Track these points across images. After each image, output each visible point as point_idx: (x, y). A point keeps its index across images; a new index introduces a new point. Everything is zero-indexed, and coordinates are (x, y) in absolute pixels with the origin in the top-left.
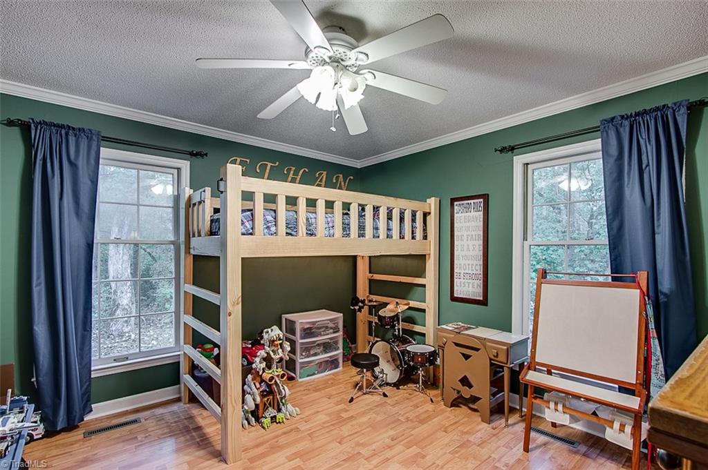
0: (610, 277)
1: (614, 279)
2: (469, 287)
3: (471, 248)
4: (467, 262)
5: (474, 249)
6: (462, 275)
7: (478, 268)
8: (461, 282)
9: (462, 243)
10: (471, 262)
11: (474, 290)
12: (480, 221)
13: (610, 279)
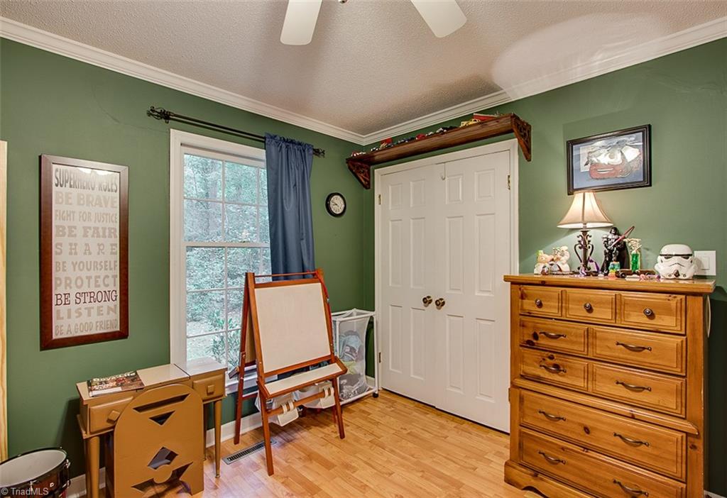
0: (271, 278)
1: (274, 279)
2: (89, 315)
3: (94, 249)
4: (84, 274)
5: (100, 251)
6: (73, 298)
7: (110, 281)
8: (69, 311)
9: (72, 240)
10: (93, 273)
11: (100, 318)
12: (113, 207)
13: (270, 279)
